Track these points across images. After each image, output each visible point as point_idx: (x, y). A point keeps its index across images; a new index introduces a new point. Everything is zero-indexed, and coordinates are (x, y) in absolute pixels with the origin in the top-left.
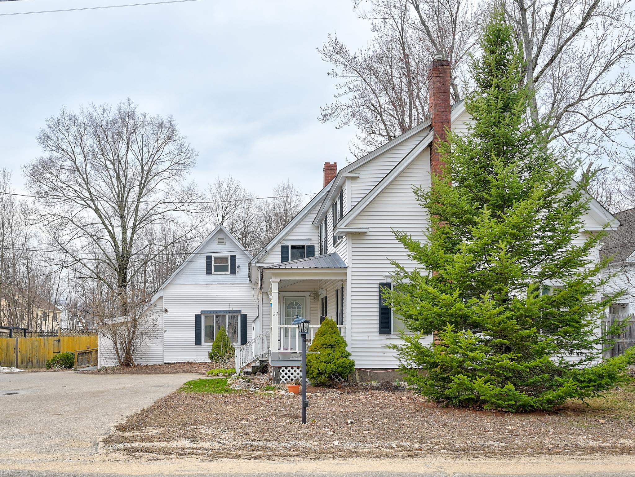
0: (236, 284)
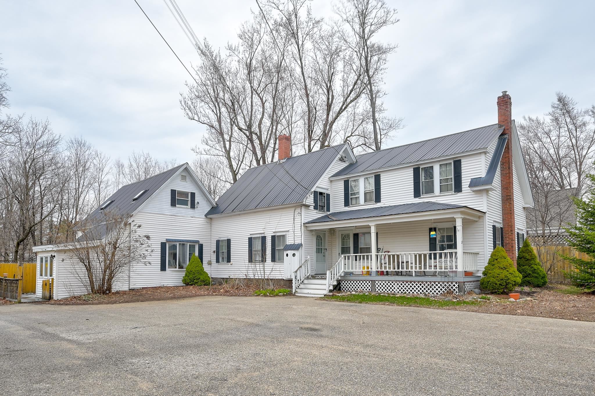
0: (195, 217)
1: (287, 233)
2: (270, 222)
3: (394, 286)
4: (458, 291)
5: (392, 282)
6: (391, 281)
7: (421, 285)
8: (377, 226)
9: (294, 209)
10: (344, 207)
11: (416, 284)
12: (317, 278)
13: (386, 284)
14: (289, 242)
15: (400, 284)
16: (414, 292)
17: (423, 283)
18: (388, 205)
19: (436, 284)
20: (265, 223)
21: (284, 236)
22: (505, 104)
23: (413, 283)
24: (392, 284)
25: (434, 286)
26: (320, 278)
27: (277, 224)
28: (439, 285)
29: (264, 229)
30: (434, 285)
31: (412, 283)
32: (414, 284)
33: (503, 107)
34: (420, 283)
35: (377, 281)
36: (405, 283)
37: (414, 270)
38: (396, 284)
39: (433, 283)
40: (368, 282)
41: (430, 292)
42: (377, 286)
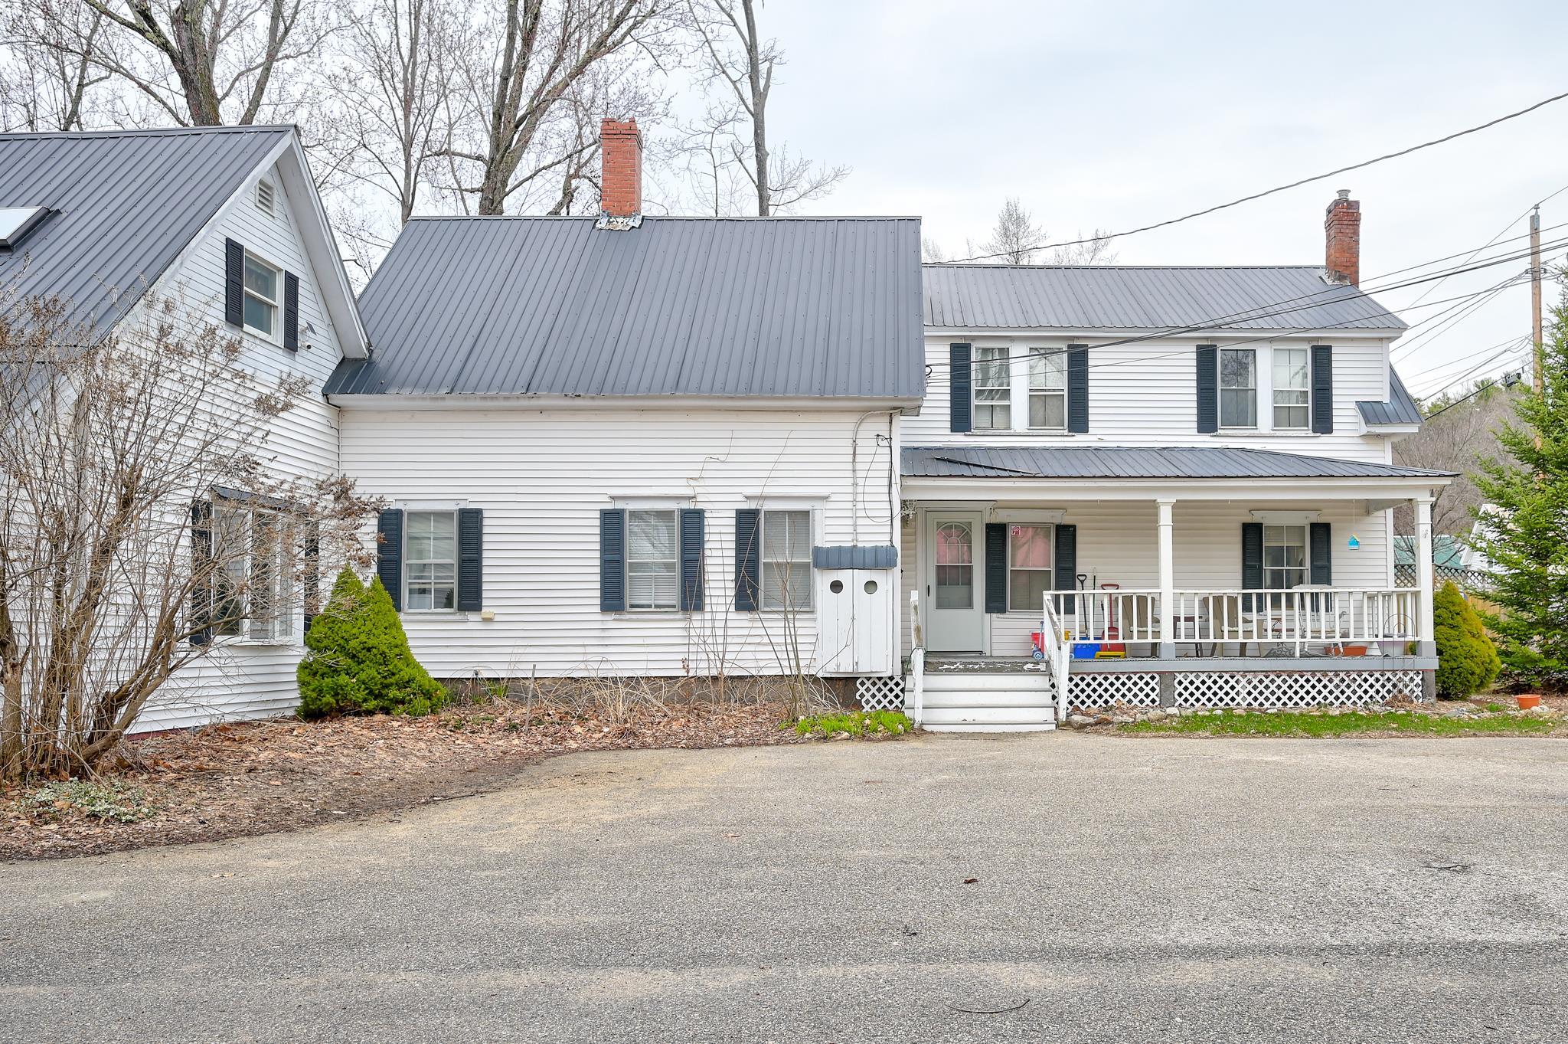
1: (817, 505)
2: (730, 458)
3: (1238, 688)
4: (1420, 694)
5: (1232, 677)
6: (1226, 672)
7: (1319, 681)
8: (1178, 507)
9: (855, 418)
10: (948, 432)
11: (1305, 678)
12: (947, 670)
13: (1209, 682)
14: (829, 538)
15: (1255, 682)
16: (1299, 701)
17: (1327, 675)
18: (1115, 445)
19: (1363, 677)
20: (702, 458)
21: (806, 514)
22: (1351, 223)
23: (1296, 676)
24: (1232, 682)
25: (1357, 683)
26: (961, 670)
27: (770, 466)
28: (1371, 680)
29: (692, 483)
30: (1359, 681)
31: (1294, 678)
32: (1299, 678)
33: (1347, 231)
34: (1319, 675)
35: (1180, 673)
36: (1272, 676)
37: (1297, 639)
38: (1243, 681)
39: (1354, 675)
40: (1147, 678)
41: (1345, 701)
42: (1180, 689)
